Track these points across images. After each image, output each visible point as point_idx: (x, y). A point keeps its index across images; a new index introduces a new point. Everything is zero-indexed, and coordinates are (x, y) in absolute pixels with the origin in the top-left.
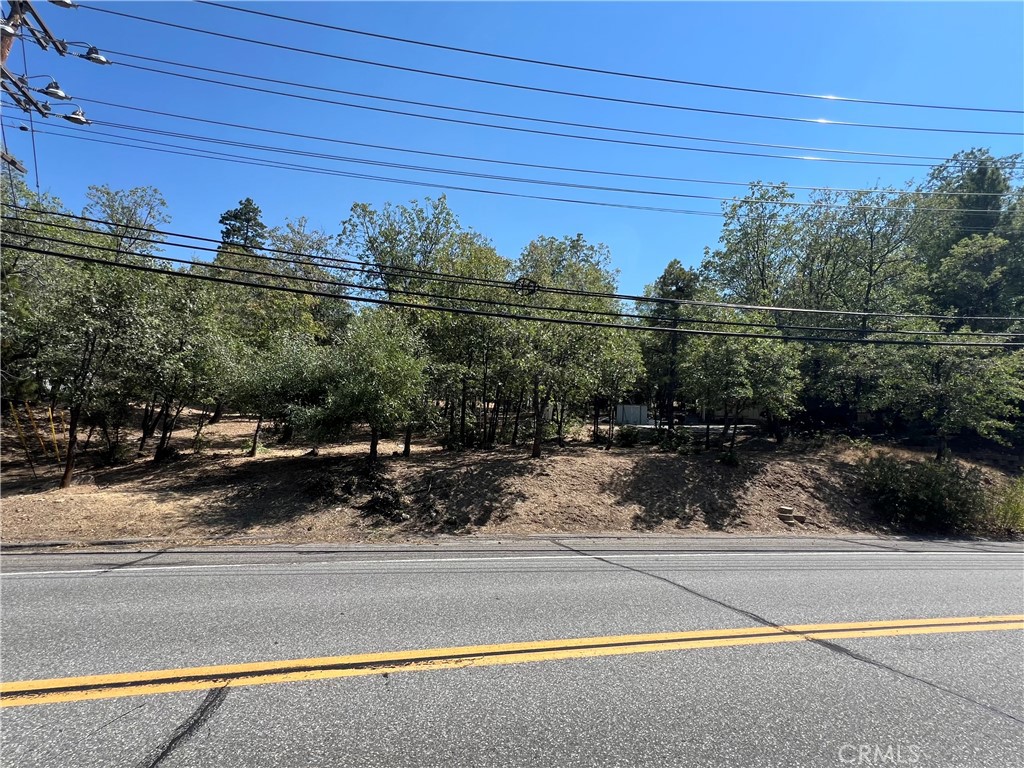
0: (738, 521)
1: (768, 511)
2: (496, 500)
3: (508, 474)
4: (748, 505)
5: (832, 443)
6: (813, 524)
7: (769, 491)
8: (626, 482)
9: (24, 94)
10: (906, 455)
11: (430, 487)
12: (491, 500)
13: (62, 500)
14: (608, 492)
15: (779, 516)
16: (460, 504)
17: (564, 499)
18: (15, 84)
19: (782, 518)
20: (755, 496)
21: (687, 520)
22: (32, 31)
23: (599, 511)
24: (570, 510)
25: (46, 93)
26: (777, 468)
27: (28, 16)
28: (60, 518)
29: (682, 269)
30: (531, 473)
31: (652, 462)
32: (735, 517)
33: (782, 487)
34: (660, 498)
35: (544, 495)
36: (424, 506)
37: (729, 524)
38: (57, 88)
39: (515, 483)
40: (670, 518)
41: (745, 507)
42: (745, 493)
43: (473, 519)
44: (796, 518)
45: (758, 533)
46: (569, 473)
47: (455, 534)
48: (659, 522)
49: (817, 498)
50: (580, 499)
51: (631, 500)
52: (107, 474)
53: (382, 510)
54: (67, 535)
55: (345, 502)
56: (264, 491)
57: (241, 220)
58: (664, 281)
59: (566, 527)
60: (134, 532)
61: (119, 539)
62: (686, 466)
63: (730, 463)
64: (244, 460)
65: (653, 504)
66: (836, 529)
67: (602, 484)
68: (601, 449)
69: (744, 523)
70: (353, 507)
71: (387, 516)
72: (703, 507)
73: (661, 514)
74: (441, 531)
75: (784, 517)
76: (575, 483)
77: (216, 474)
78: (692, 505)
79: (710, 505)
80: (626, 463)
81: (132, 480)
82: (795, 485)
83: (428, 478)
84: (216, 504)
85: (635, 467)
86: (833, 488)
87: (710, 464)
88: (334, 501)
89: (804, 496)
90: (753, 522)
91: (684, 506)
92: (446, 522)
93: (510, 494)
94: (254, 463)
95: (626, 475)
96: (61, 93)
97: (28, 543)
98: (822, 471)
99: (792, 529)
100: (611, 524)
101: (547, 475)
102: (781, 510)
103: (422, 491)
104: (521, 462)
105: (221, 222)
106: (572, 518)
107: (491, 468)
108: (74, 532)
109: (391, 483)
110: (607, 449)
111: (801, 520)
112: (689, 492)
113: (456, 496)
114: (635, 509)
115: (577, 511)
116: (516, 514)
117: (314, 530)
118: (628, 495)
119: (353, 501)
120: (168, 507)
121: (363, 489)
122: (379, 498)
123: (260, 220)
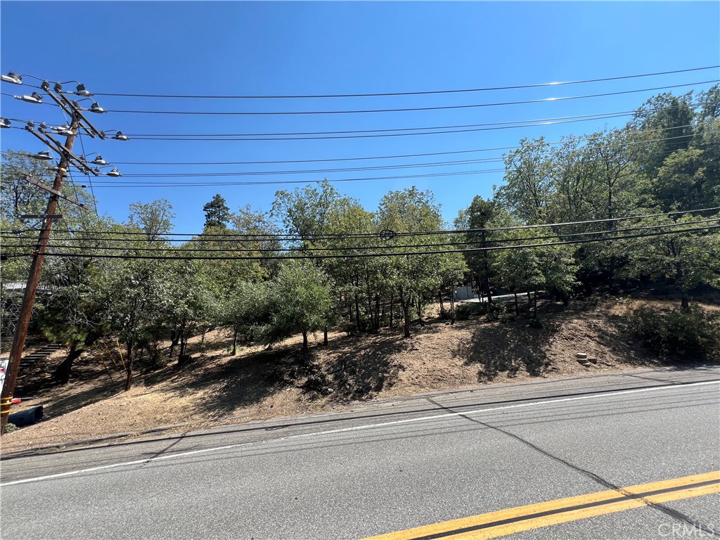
0: (550, 368)
1: (569, 357)
2: (386, 372)
3: (391, 352)
4: (555, 355)
5: (603, 302)
6: (603, 363)
7: (567, 343)
8: (468, 348)
9: (84, 165)
10: (659, 305)
11: (343, 366)
12: (383, 372)
13: (125, 404)
14: (458, 356)
15: (577, 361)
16: (364, 377)
17: (430, 366)
18: (78, 161)
19: (580, 362)
20: (558, 348)
21: (514, 371)
22: (85, 129)
23: (455, 371)
24: (436, 373)
25: (95, 163)
26: (570, 326)
27: (81, 122)
28: (124, 416)
29: (482, 201)
30: (406, 349)
31: (484, 331)
32: (547, 365)
33: (576, 339)
34: (493, 357)
35: (417, 364)
36: (341, 381)
37: (544, 371)
38: (101, 159)
39: (396, 358)
40: (502, 370)
41: (553, 357)
42: (550, 347)
43: (373, 387)
44: (590, 360)
45: (565, 376)
46: (430, 346)
47: (363, 400)
48: (496, 375)
49: (602, 344)
50: (441, 364)
51: (474, 360)
52: (152, 376)
53: (314, 388)
54: (128, 428)
55: (292, 384)
56: (242, 382)
57: (215, 208)
58: (472, 210)
59: (434, 385)
60: (167, 421)
61: (158, 428)
62: (507, 332)
63: (537, 326)
64: (229, 358)
65: (489, 362)
66: (622, 366)
67: (453, 351)
68: (448, 324)
69: (554, 368)
70: (297, 387)
71: (318, 391)
72: (523, 360)
73: (496, 368)
74: (354, 398)
75: (581, 361)
76: (436, 353)
77: (213, 371)
78: (516, 360)
79: (528, 358)
80: (466, 334)
81: (165, 380)
82: (584, 336)
83: (341, 361)
84: (214, 394)
85: (473, 337)
86: (612, 335)
87: (523, 328)
88: (284, 384)
89: (593, 344)
90: (560, 367)
91: (510, 360)
92: (356, 391)
93: (395, 366)
94: (236, 360)
95: (468, 343)
96: (103, 162)
97: (105, 436)
98: (601, 323)
99: (589, 369)
100: (464, 380)
101: (417, 349)
102: (578, 356)
103: (338, 371)
104: (398, 342)
105: (204, 210)
106: (438, 379)
107: (379, 349)
108: (132, 425)
109: (318, 367)
110: (452, 324)
111: (594, 361)
112: (512, 350)
113: (360, 371)
114: (477, 367)
115: (440, 373)
116: (401, 380)
117: (275, 407)
118: (471, 357)
119: (296, 383)
120: (186, 401)
121: (301, 373)
122: (312, 380)
123: (225, 205)
